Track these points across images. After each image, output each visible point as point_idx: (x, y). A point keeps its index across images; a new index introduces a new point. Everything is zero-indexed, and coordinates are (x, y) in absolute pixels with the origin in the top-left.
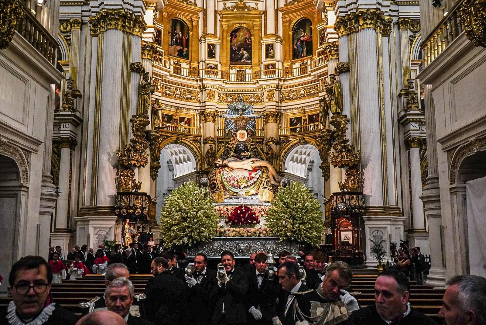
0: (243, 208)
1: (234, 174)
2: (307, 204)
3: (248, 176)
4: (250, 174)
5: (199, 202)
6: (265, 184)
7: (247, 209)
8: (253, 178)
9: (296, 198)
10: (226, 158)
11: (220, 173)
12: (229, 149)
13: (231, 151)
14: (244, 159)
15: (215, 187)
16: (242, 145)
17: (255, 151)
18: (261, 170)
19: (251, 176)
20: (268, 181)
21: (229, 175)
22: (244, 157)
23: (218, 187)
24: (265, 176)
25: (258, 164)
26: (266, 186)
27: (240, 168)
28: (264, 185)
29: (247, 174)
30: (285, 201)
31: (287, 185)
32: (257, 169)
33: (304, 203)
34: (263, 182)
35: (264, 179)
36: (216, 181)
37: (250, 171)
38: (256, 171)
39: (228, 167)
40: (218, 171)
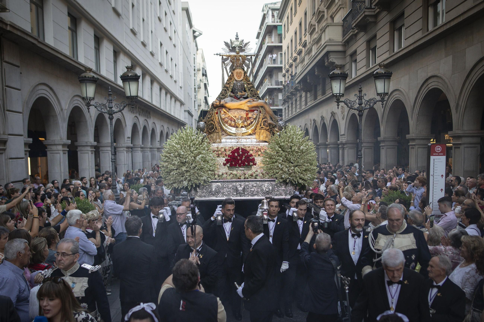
0: (241, 150)
1: (231, 114)
2: (302, 148)
3: (245, 116)
4: (247, 114)
5: (197, 147)
6: (262, 124)
7: (244, 151)
8: (250, 118)
9: (292, 142)
10: (224, 98)
11: (217, 113)
12: (226, 89)
13: (228, 90)
14: (241, 99)
15: (213, 128)
16: (239, 84)
17: (252, 91)
18: (258, 111)
19: (248, 116)
20: (265, 121)
21: (227, 116)
22: (241, 97)
23: (216, 127)
24: (261, 116)
25: (255, 104)
26: (263, 126)
27: (238, 108)
28: (260, 126)
29: (244, 114)
30: (281, 144)
31: (283, 129)
32: (254, 109)
33: (299, 147)
34: (260, 123)
35: (260, 120)
36: (214, 122)
37: (247, 111)
38: (253, 111)
39: (225, 107)
40: (216, 112)
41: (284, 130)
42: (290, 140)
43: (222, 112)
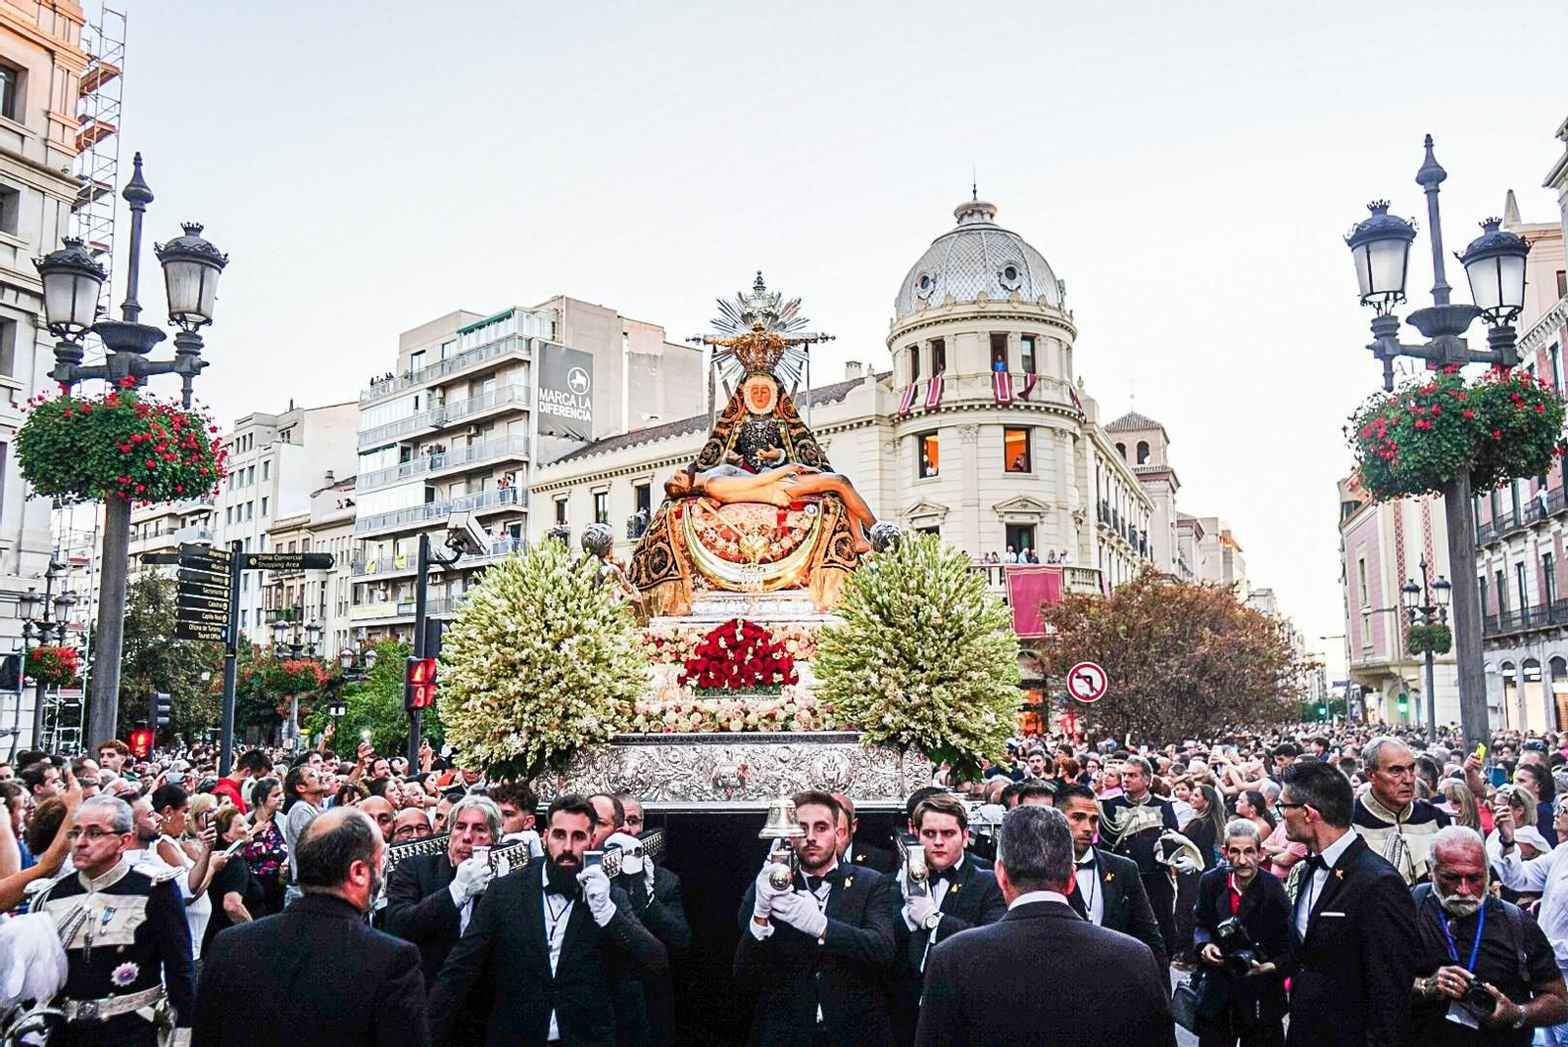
0: (739, 630)
3: (774, 524)
4: (781, 518)
7: (753, 631)
8: (791, 530)
9: (918, 590)
10: (707, 468)
12: (718, 441)
14: (766, 469)
16: (760, 426)
17: (803, 446)
18: (817, 504)
19: (784, 524)
21: (713, 523)
22: (767, 466)
23: (674, 562)
25: (808, 483)
27: (752, 498)
28: (826, 555)
29: (770, 517)
30: (879, 599)
32: (805, 499)
33: (949, 606)
36: (669, 544)
37: (780, 508)
39: (708, 496)
40: (675, 509)
41: (891, 548)
42: (913, 584)
43: (697, 511)
